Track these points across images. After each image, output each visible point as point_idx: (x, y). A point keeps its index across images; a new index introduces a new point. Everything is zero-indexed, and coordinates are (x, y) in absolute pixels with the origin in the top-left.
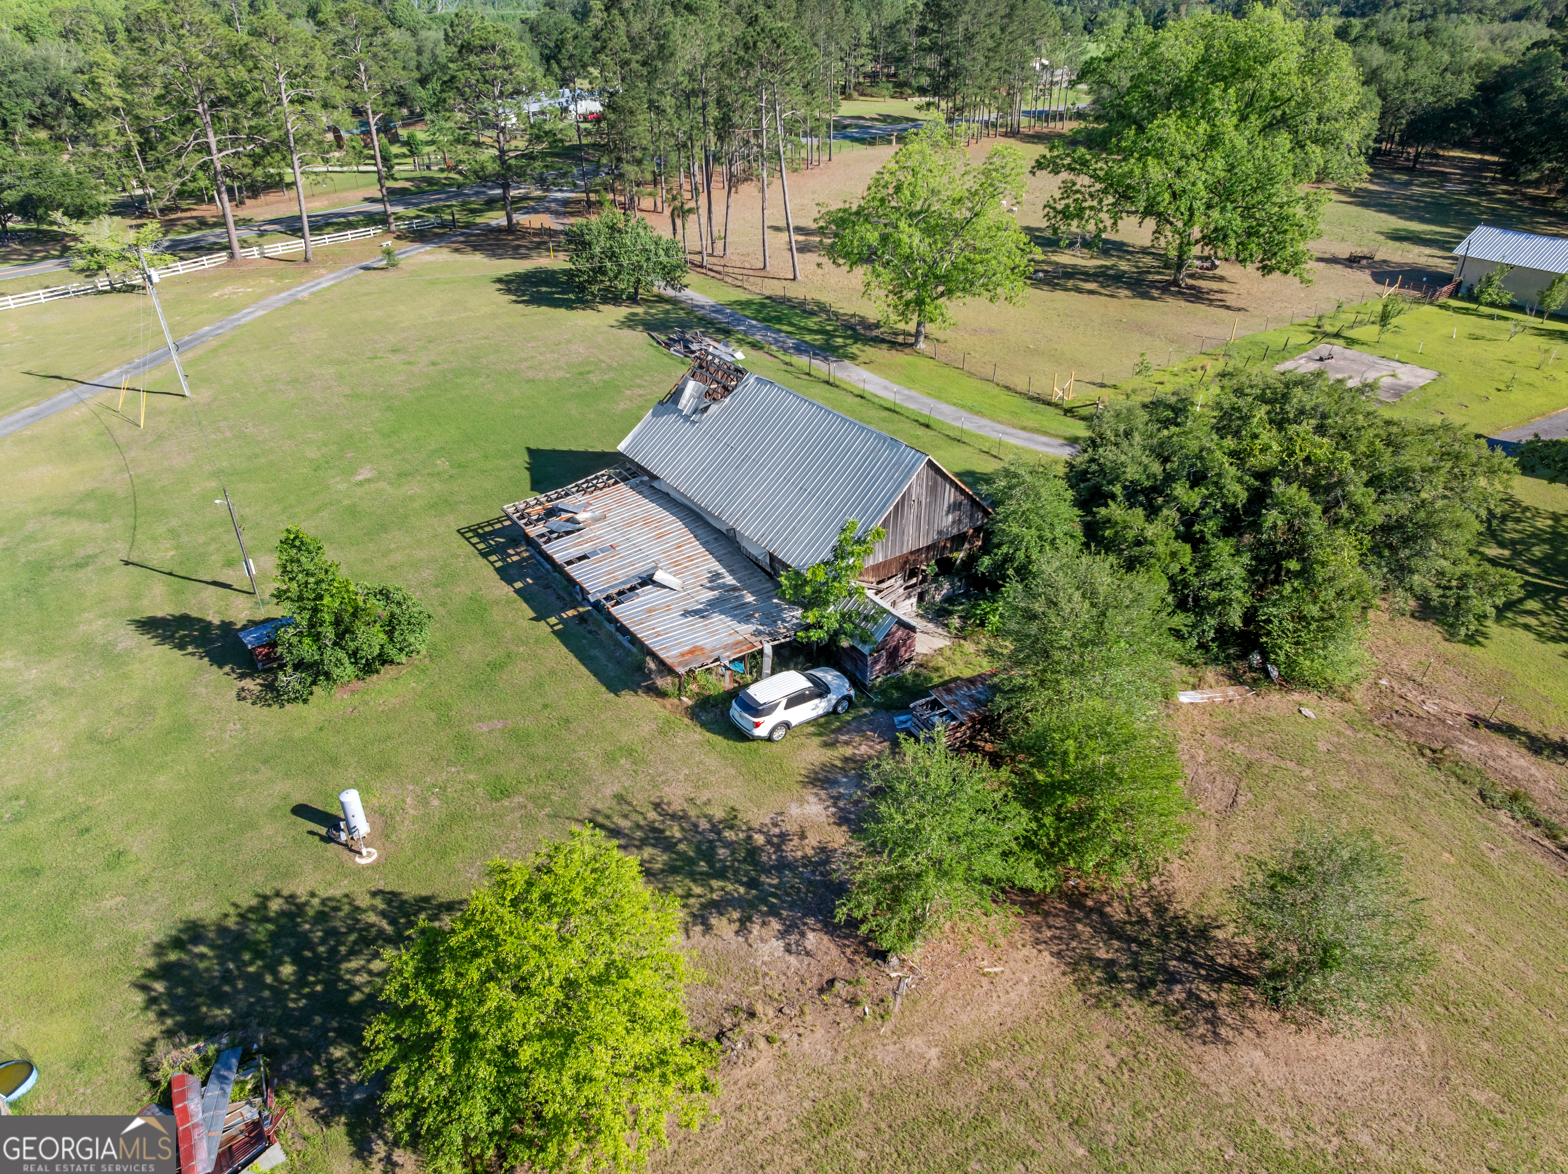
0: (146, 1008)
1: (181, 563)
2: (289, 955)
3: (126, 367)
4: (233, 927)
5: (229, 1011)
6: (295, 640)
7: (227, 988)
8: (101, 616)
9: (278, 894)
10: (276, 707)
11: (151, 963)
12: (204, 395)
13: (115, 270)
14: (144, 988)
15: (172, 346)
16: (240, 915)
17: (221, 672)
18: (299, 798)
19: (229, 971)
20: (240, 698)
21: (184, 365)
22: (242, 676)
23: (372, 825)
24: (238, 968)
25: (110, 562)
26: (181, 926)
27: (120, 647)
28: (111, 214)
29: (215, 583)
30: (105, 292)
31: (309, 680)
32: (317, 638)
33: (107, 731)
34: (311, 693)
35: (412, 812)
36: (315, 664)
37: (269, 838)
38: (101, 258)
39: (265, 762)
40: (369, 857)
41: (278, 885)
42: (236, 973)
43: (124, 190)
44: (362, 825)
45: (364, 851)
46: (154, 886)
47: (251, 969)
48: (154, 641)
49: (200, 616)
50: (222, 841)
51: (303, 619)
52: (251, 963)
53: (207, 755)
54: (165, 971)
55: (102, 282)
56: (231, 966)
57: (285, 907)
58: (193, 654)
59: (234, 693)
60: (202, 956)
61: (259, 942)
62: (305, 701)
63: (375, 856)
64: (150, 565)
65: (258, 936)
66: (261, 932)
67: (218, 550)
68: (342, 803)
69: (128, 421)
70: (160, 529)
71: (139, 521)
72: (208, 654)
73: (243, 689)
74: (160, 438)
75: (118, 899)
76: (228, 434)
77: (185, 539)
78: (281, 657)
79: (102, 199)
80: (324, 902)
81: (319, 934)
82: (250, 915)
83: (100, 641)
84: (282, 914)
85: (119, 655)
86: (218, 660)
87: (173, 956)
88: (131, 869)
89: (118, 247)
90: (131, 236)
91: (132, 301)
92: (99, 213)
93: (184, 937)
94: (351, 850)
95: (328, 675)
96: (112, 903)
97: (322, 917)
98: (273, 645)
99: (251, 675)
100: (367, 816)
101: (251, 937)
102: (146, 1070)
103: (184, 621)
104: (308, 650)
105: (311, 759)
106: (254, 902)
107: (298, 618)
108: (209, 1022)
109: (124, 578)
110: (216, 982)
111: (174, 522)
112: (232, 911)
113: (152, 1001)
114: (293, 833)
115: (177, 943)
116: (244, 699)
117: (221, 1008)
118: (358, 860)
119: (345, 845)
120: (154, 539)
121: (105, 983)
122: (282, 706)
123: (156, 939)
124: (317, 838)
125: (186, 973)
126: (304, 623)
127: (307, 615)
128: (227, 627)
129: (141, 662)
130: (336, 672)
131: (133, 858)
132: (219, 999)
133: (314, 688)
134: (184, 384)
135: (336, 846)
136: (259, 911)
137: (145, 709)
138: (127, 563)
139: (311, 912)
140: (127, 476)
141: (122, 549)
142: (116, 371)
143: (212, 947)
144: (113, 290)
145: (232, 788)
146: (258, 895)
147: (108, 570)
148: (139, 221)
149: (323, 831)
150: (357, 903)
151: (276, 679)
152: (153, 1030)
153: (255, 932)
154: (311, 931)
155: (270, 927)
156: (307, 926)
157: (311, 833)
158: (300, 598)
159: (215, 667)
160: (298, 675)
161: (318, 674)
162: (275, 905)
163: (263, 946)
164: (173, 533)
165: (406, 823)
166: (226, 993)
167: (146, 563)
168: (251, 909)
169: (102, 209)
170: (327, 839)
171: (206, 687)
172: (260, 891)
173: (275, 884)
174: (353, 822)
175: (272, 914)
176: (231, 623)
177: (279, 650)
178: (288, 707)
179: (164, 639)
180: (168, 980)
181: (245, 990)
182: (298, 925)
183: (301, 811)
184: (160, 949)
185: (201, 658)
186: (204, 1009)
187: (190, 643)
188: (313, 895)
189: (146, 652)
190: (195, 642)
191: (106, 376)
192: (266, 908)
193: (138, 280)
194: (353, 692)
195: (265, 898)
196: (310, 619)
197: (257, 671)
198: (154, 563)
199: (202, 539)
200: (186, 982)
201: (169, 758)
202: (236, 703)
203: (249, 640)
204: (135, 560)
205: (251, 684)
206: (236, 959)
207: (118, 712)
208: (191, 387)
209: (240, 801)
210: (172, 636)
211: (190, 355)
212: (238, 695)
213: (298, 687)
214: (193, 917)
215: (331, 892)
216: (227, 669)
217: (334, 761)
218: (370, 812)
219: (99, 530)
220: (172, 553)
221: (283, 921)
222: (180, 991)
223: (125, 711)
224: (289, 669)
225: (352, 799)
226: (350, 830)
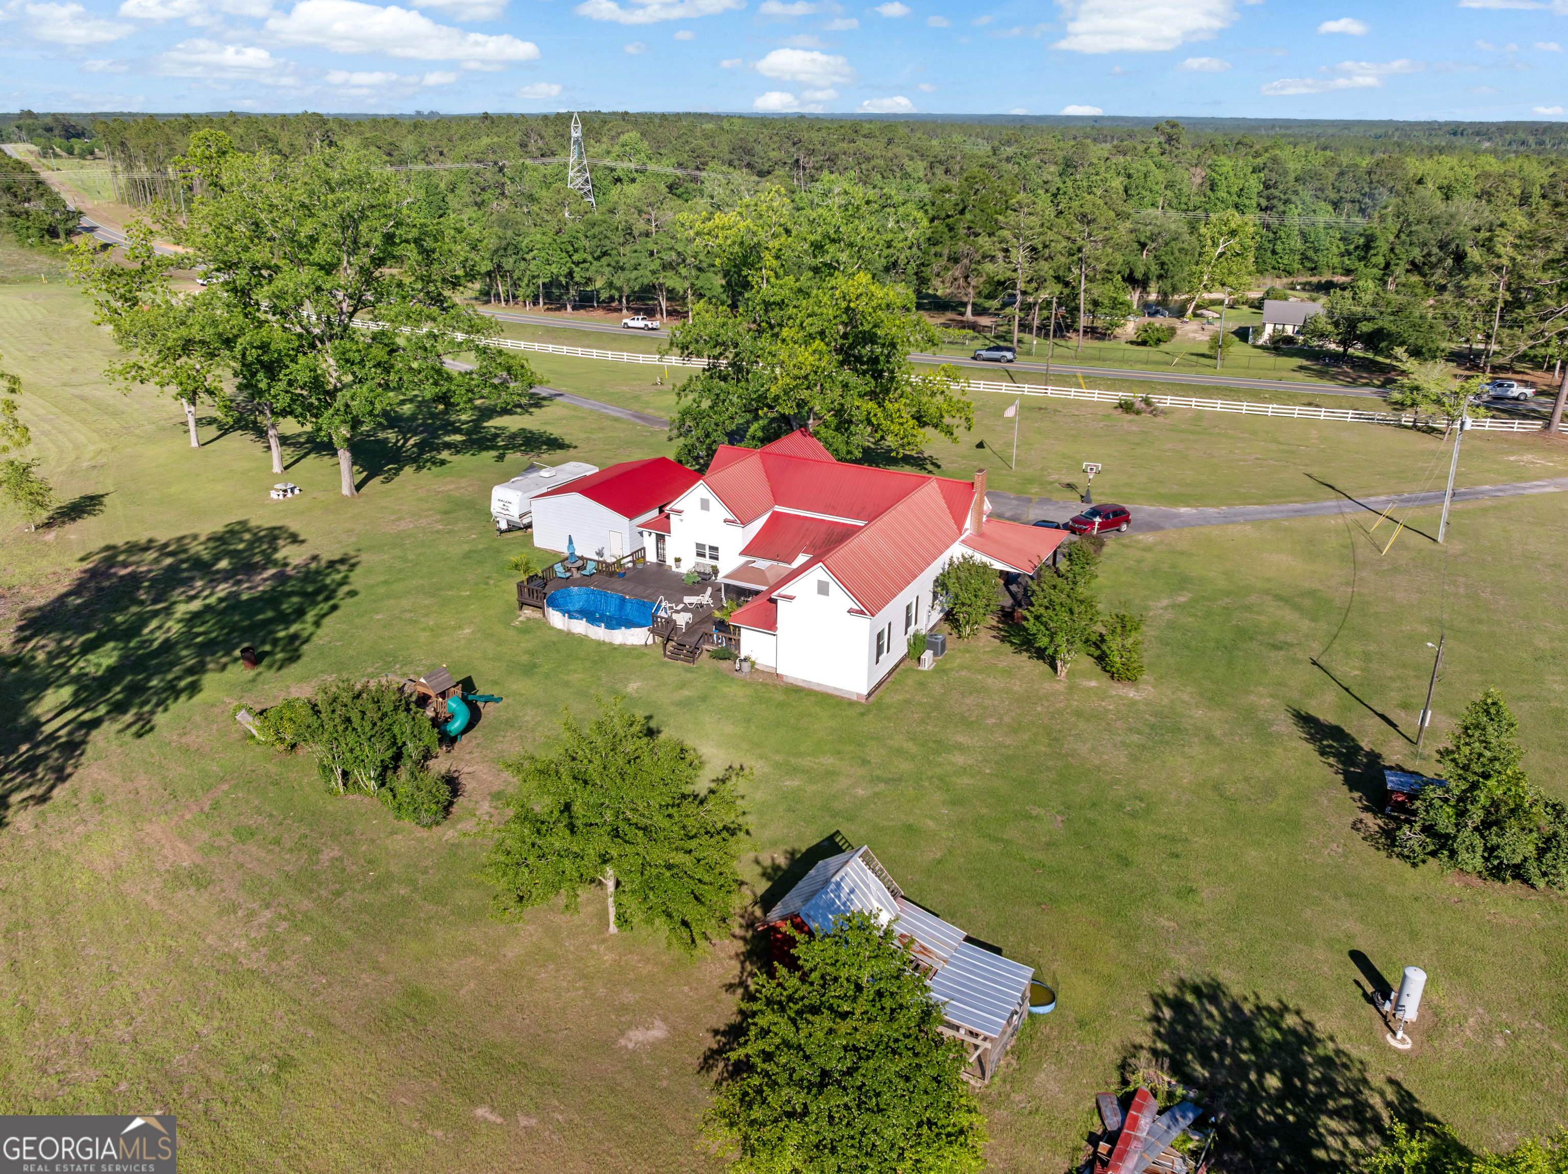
0: (1150, 1020)
1: (1361, 685)
2: (1281, 1071)
3: (1394, 497)
4: (1246, 1011)
5: (1207, 1075)
6: (1437, 803)
7: (1215, 1055)
8: (1271, 696)
9: (1298, 1013)
10: (1383, 854)
11: (1170, 991)
12: (1457, 547)
13: (1426, 409)
14: (1156, 1005)
15: (1449, 492)
16: (1258, 1008)
17: (1349, 795)
18: (1362, 946)
19: (1223, 1042)
20: (1354, 827)
21: (1451, 513)
22: (1366, 809)
23: (1421, 1017)
24: (1234, 1047)
25: (1300, 655)
26: (1207, 980)
27: (1274, 728)
28: (1447, 360)
29: (1382, 717)
30: (1406, 427)
31: (1431, 848)
32: (1462, 814)
33: (1230, 789)
34: (1424, 861)
35: (1468, 1033)
36: (1447, 836)
37: (1316, 960)
38: (1419, 398)
39: (1349, 895)
40: (1401, 1042)
41: (1303, 1006)
42: (1230, 1050)
43: (1467, 341)
44: (1411, 1010)
45: (1400, 1034)
46: (1203, 933)
47: (1244, 1057)
48: (1304, 735)
49: (1354, 735)
50: (1275, 935)
51: (1457, 787)
52: (1244, 1051)
53: (1300, 858)
54: (1177, 1005)
55: (1407, 418)
56: (1229, 1041)
57: (1300, 1029)
58: (1331, 766)
59: (1351, 820)
60: (1210, 1016)
61: (1261, 1040)
62: (1414, 865)
63: (1408, 1046)
64: (1333, 674)
65: (1263, 1035)
66: (1269, 1034)
67: (1400, 690)
68: (1405, 977)
69: (1374, 544)
70: (1356, 648)
71: (1342, 632)
72: (1346, 773)
73: (1361, 821)
74: (1395, 569)
75: (1172, 924)
76: (1462, 591)
77: (1374, 666)
78: (1414, 813)
79: (1444, 345)
80: (1338, 1052)
81: (1318, 1075)
82: (1265, 1013)
83: (1261, 715)
84: (1293, 1032)
85: (1270, 735)
86: (1352, 782)
87: (1190, 998)
88: (1194, 907)
89: (1439, 390)
90: (1456, 385)
91: (1428, 443)
92: (1435, 357)
93: (1205, 990)
94: (1387, 1024)
95: (1453, 854)
96: (1167, 923)
97: (1327, 1062)
98: (1412, 797)
99: (1375, 814)
100: (1420, 1006)
101: (1257, 1032)
102: (1123, 1067)
103: (1337, 733)
104: (1445, 821)
105: (1392, 919)
106: (1274, 1004)
107: (1452, 784)
108: (1188, 1070)
109: (1305, 674)
110: (1210, 1044)
111: (1372, 648)
112: (1252, 998)
113: (1156, 1019)
114: (1340, 971)
115: (1196, 991)
116: (1358, 830)
117: (1203, 1068)
118: (1389, 1037)
119: (1384, 1017)
120: (1347, 654)
121: (1129, 979)
122: (1390, 856)
123: (1184, 975)
124: (1361, 991)
125: (1191, 1018)
126: (1457, 792)
127: (1464, 786)
128: (1374, 757)
129: (1285, 750)
130: (1463, 855)
131: (1198, 899)
132: (1206, 1060)
133: (1431, 860)
134: (1442, 529)
135: (1375, 1011)
136: (1276, 1015)
137: (1268, 790)
138: (1314, 663)
139: (1320, 1051)
140: (1350, 590)
141: (1315, 649)
142: (1383, 498)
143: (1223, 1013)
144: (1414, 427)
145: (1307, 898)
146: (1280, 1001)
147: (1295, 661)
148: (1467, 373)
149: (1370, 989)
150: (1368, 1076)
151: (1399, 828)
152: (1146, 1042)
153: (1263, 1029)
154: (1311, 1065)
155: (1278, 1036)
156: (1310, 1059)
157: (1357, 983)
158: (1466, 768)
159: (1346, 788)
160: (1423, 837)
161: (1443, 847)
162: (1290, 1021)
163: (1263, 1046)
164: (1367, 657)
165: (1457, 1039)
166: (1212, 1058)
167: (1330, 671)
168: (1269, 1009)
169: (1438, 354)
170: (1370, 999)
171: (1330, 800)
172: (1285, 1000)
173: (1301, 1003)
174: (1404, 1001)
175: (1284, 1026)
176: (1379, 756)
177: (1418, 803)
178: (1395, 860)
179: (1312, 739)
180: (1175, 1012)
181: (1229, 1069)
182: (1303, 1052)
183: (1358, 958)
184: (1182, 984)
185: (1337, 773)
186: (1190, 1057)
187: (1335, 756)
188: (1332, 1039)
189: (1293, 744)
190: (1337, 755)
191: (1372, 499)
192: (1282, 1016)
193: (1441, 424)
194: (1467, 885)
195: (1286, 1008)
196: (1464, 791)
197: (1383, 812)
198: (1337, 674)
199: (1390, 672)
200: (1188, 1026)
201: (1268, 841)
202: (1348, 829)
203: (1392, 781)
204: (1323, 664)
205: (1372, 822)
206: (1236, 1040)
207: (1247, 779)
208: (1447, 535)
209: (1308, 914)
210: (1321, 740)
211: (1459, 506)
212: (1354, 824)
213: (1417, 848)
214: (1220, 979)
215: (1346, 1047)
216: (1357, 795)
217: (1414, 936)
218: (1425, 1003)
219: (1305, 625)
220: (1357, 672)
221: (1291, 1039)
222: (1179, 1028)
223: (1252, 782)
224: (1417, 827)
225: (1417, 979)
226: (1397, 1006)
